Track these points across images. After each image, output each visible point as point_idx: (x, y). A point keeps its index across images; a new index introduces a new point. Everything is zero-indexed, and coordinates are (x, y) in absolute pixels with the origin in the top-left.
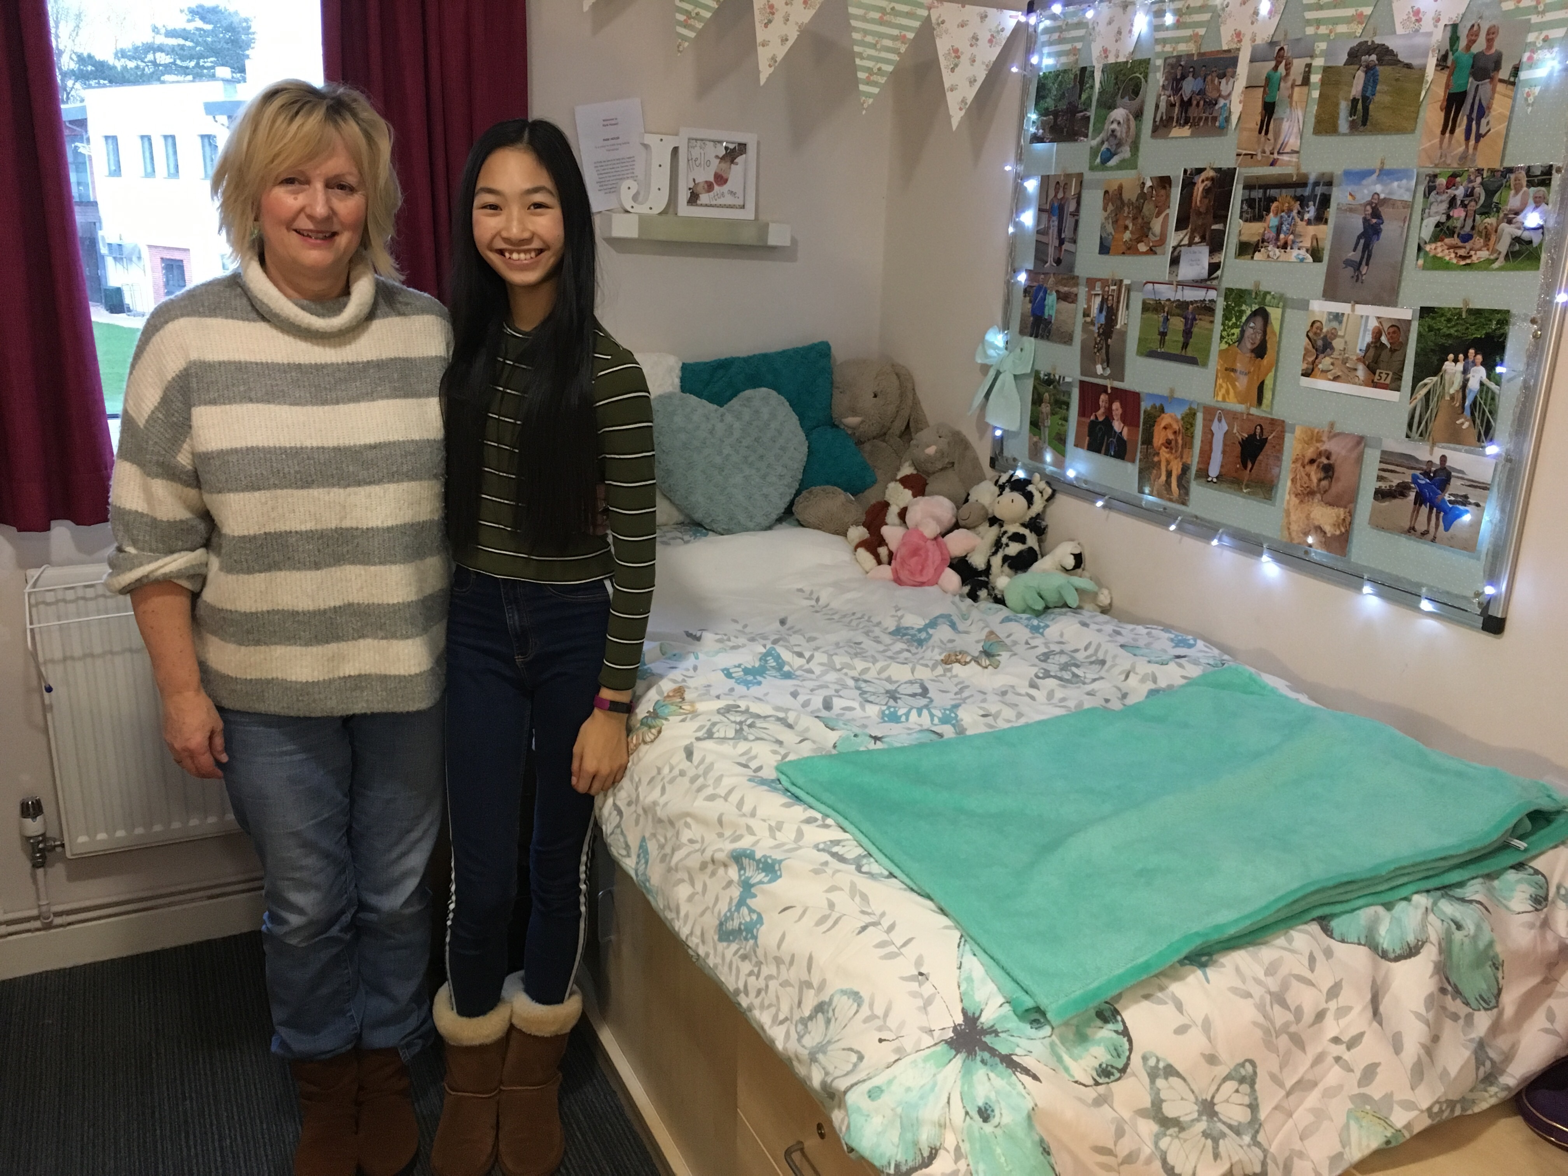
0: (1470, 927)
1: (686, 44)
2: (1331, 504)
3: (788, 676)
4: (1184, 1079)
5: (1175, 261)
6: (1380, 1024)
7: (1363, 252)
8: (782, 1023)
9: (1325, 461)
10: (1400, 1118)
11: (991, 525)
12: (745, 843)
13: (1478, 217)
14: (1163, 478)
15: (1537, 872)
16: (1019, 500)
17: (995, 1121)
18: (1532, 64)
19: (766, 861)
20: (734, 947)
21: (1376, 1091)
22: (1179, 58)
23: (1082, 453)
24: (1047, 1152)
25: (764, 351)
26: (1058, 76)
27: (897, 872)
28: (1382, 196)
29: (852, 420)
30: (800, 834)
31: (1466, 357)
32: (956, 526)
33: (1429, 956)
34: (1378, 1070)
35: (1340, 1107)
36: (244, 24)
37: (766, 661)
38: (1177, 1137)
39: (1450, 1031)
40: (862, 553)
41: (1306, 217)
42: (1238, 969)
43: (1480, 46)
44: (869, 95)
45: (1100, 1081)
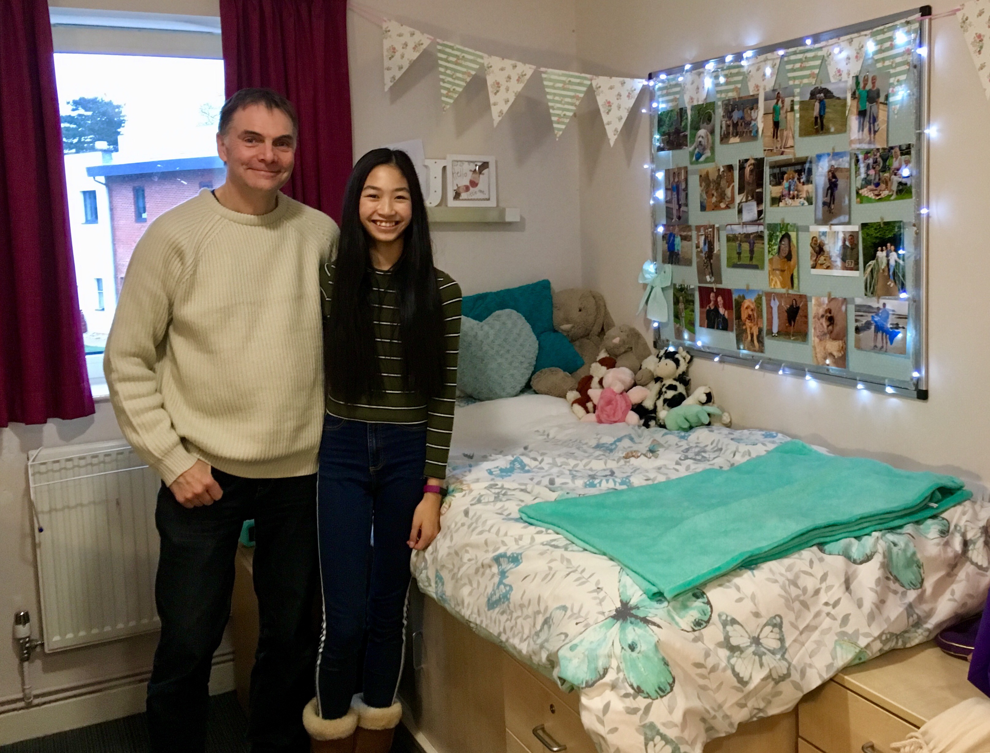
0: (902, 544)
1: (448, 107)
2: (835, 339)
3: (528, 471)
4: (742, 626)
5: (740, 211)
6: (850, 593)
7: (831, 196)
8: (525, 640)
9: (829, 315)
10: (863, 642)
11: (656, 382)
12: (502, 550)
13: (881, 173)
14: (749, 338)
15: (943, 519)
16: (671, 364)
17: (637, 650)
18: (894, 94)
19: (513, 556)
20: (497, 610)
21: (850, 629)
22: (729, 100)
23: (705, 330)
24: (666, 664)
25: (507, 288)
26: (668, 113)
27: (588, 547)
28: (836, 167)
29: (566, 327)
30: (533, 539)
31: (887, 248)
32: (635, 385)
33: (877, 560)
34: (850, 617)
35: (830, 640)
36: (117, 110)
37: (514, 465)
38: (740, 657)
39: (891, 599)
40: (577, 407)
41: (802, 181)
42: (771, 570)
43: (869, 86)
44: (559, 130)
45: (696, 629)
